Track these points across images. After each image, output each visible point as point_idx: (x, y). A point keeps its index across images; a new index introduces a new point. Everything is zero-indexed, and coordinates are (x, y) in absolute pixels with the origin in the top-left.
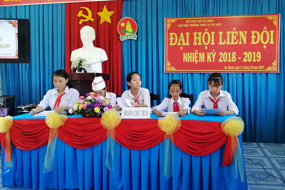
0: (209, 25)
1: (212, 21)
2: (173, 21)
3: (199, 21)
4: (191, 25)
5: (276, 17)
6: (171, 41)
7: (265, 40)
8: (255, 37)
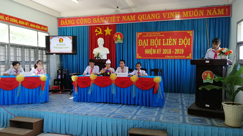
0: (158, 36)
1: (160, 34)
2: (141, 34)
3: (153, 34)
4: (149, 36)
5: (191, 32)
6: (139, 44)
7: (186, 43)
8: (181, 42)
